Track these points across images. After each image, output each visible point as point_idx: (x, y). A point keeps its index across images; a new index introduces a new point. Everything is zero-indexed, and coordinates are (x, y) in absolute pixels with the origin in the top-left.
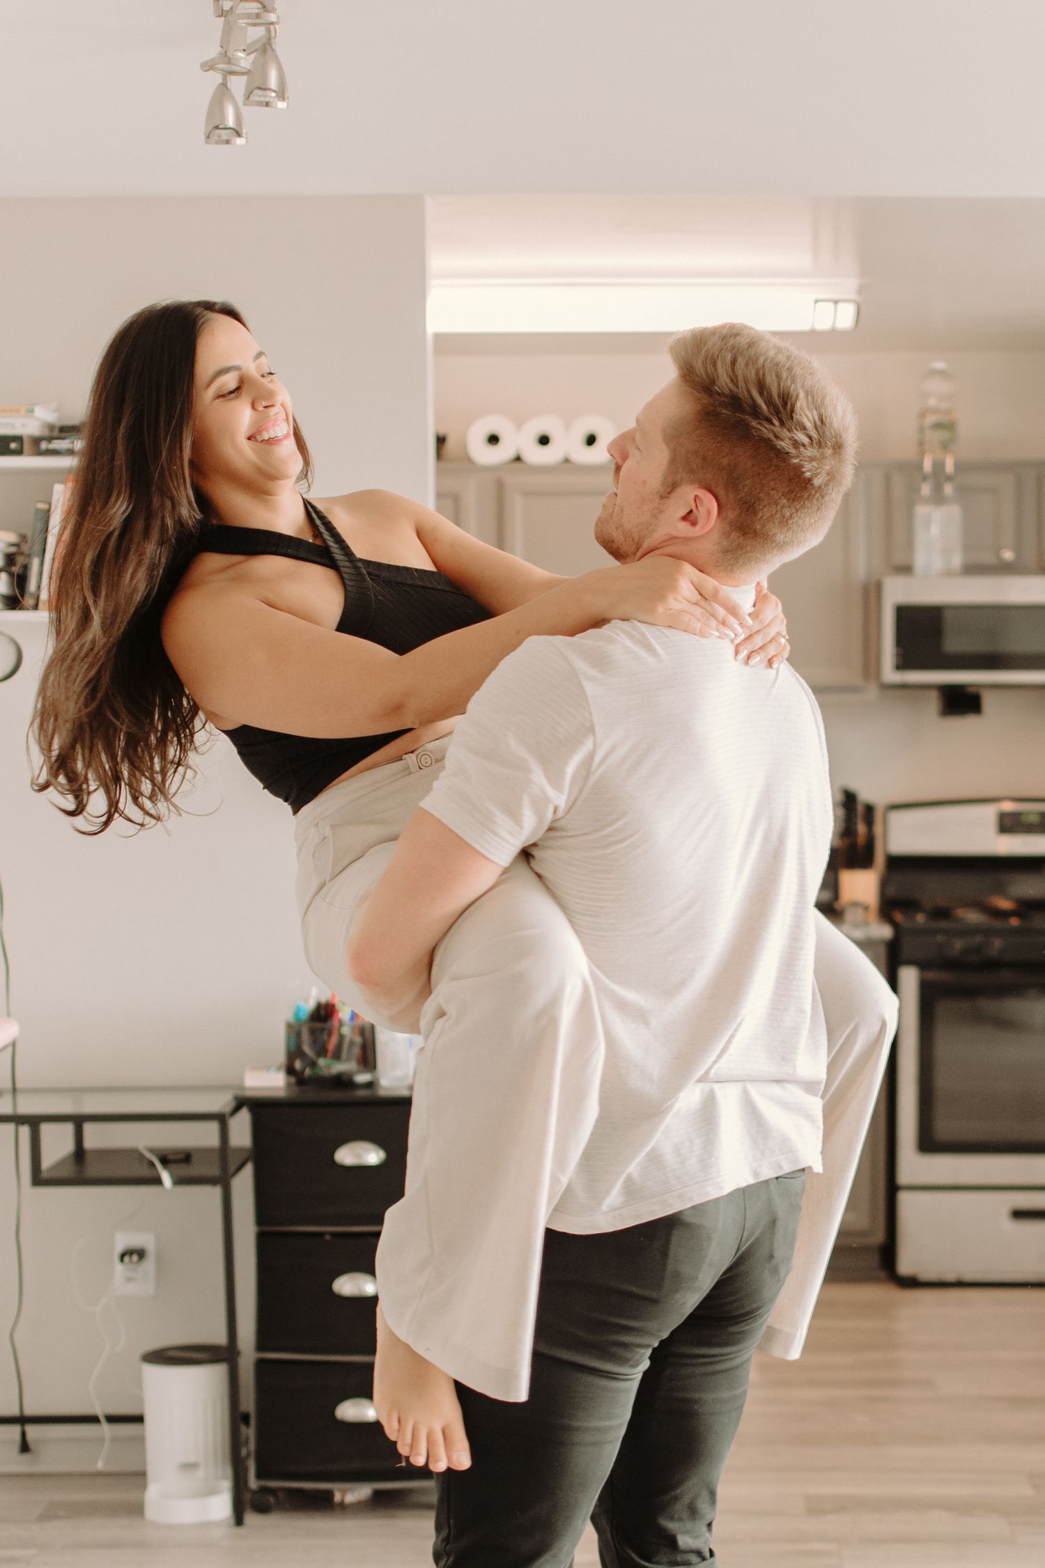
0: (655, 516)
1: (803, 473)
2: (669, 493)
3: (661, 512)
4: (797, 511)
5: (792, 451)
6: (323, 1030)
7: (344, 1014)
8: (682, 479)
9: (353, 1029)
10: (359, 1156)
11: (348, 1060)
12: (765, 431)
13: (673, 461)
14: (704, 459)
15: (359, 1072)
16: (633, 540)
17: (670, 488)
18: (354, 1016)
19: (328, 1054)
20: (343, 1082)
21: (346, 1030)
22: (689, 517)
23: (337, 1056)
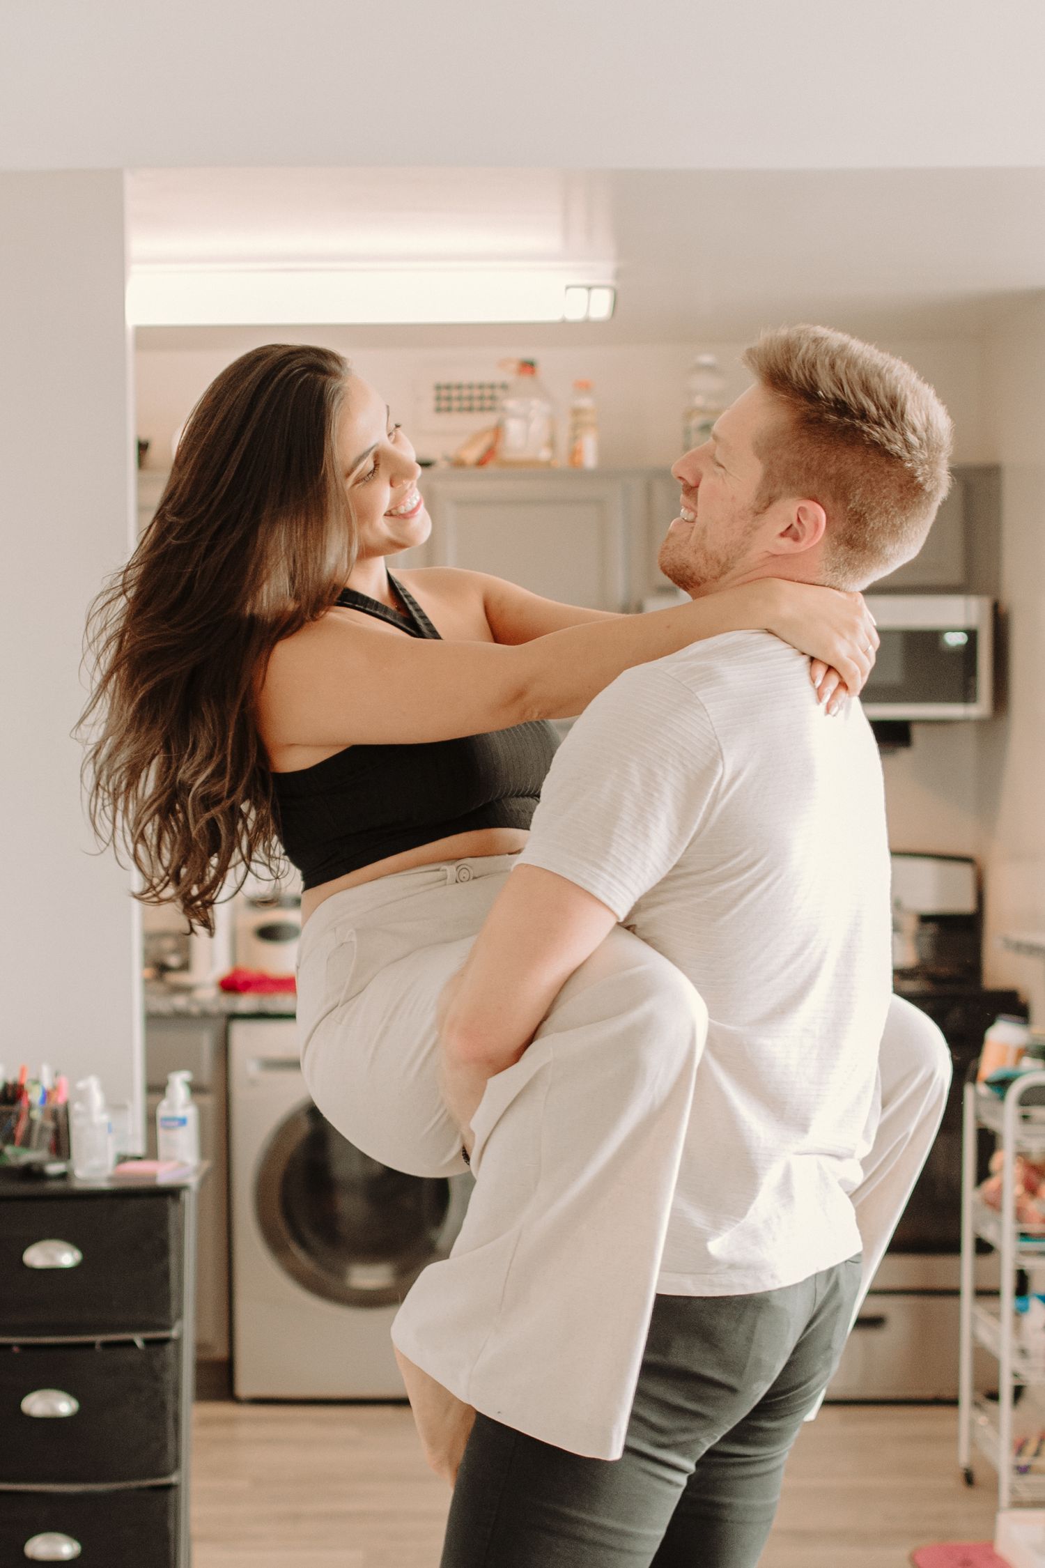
0: (747, 534)
1: (916, 477)
2: (766, 508)
3: (756, 528)
4: (907, 518)
5: (905, 454)
6: (10, 1114)
7: (34, 1095)
8: (781, 493)
9: (44, 1111)
10: (52, 1257)
11: (38, 1148)
12: (876, 434)
13: (768, 475)
14: (808, 469)
15: (53, 1161)
16: (719, 562)
17: (767, 501)
18: (46, 1095)
19: (16, 1141)
20: (32, 1173)
21: (36, 1114)
22: (790, 532)
23: (26, 1143)
